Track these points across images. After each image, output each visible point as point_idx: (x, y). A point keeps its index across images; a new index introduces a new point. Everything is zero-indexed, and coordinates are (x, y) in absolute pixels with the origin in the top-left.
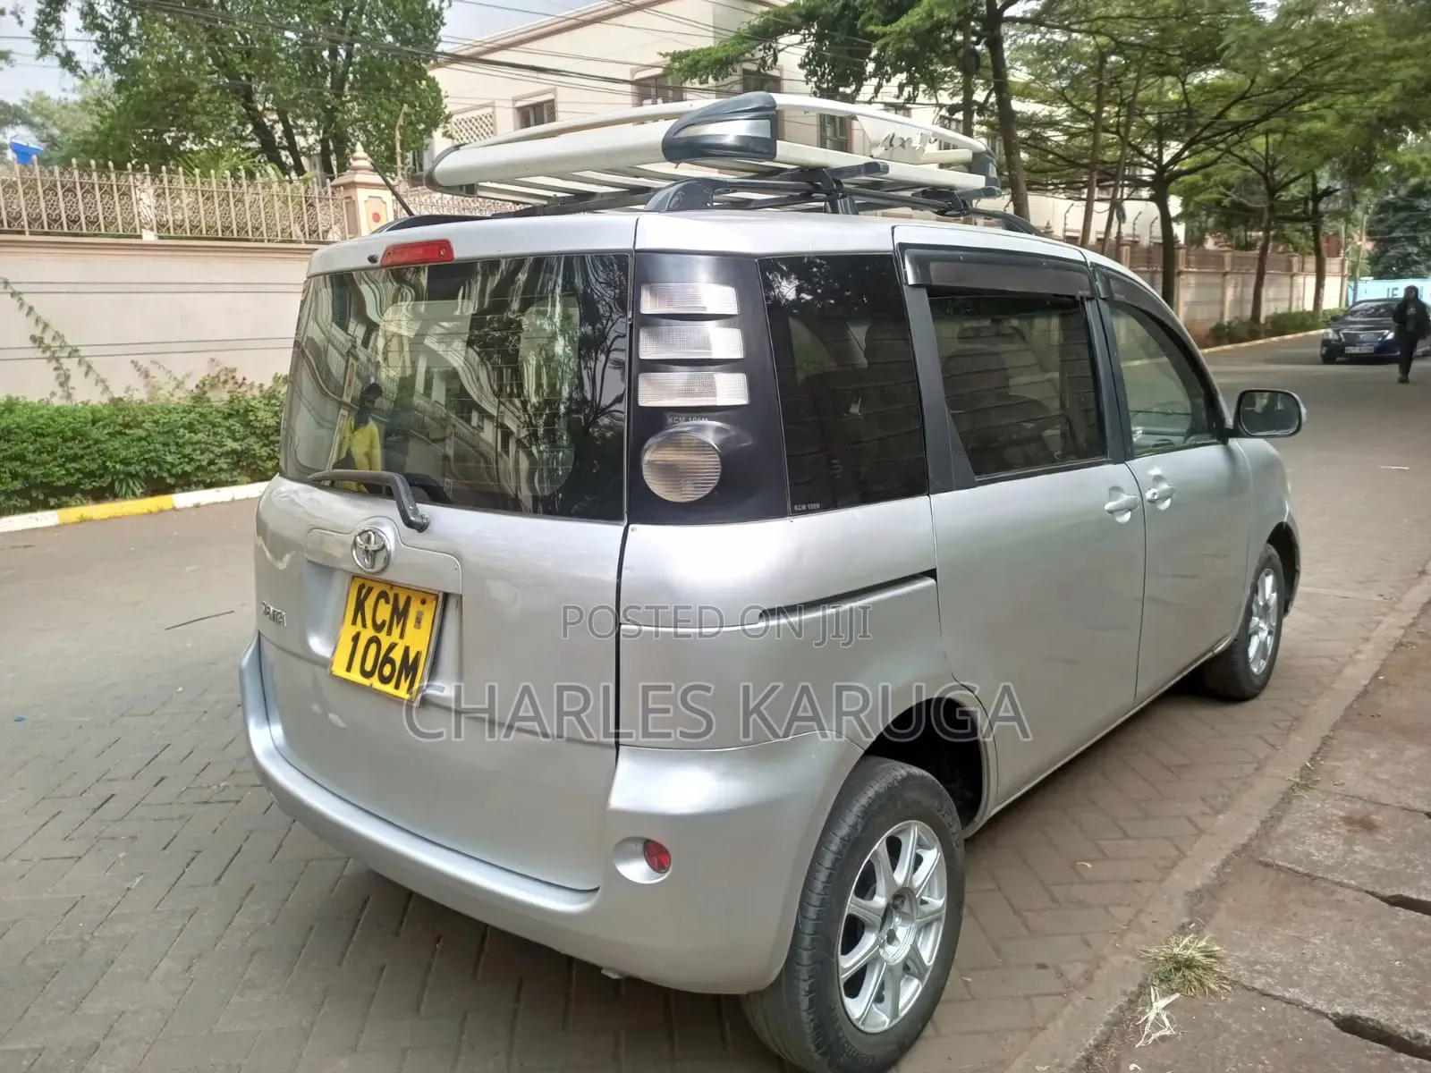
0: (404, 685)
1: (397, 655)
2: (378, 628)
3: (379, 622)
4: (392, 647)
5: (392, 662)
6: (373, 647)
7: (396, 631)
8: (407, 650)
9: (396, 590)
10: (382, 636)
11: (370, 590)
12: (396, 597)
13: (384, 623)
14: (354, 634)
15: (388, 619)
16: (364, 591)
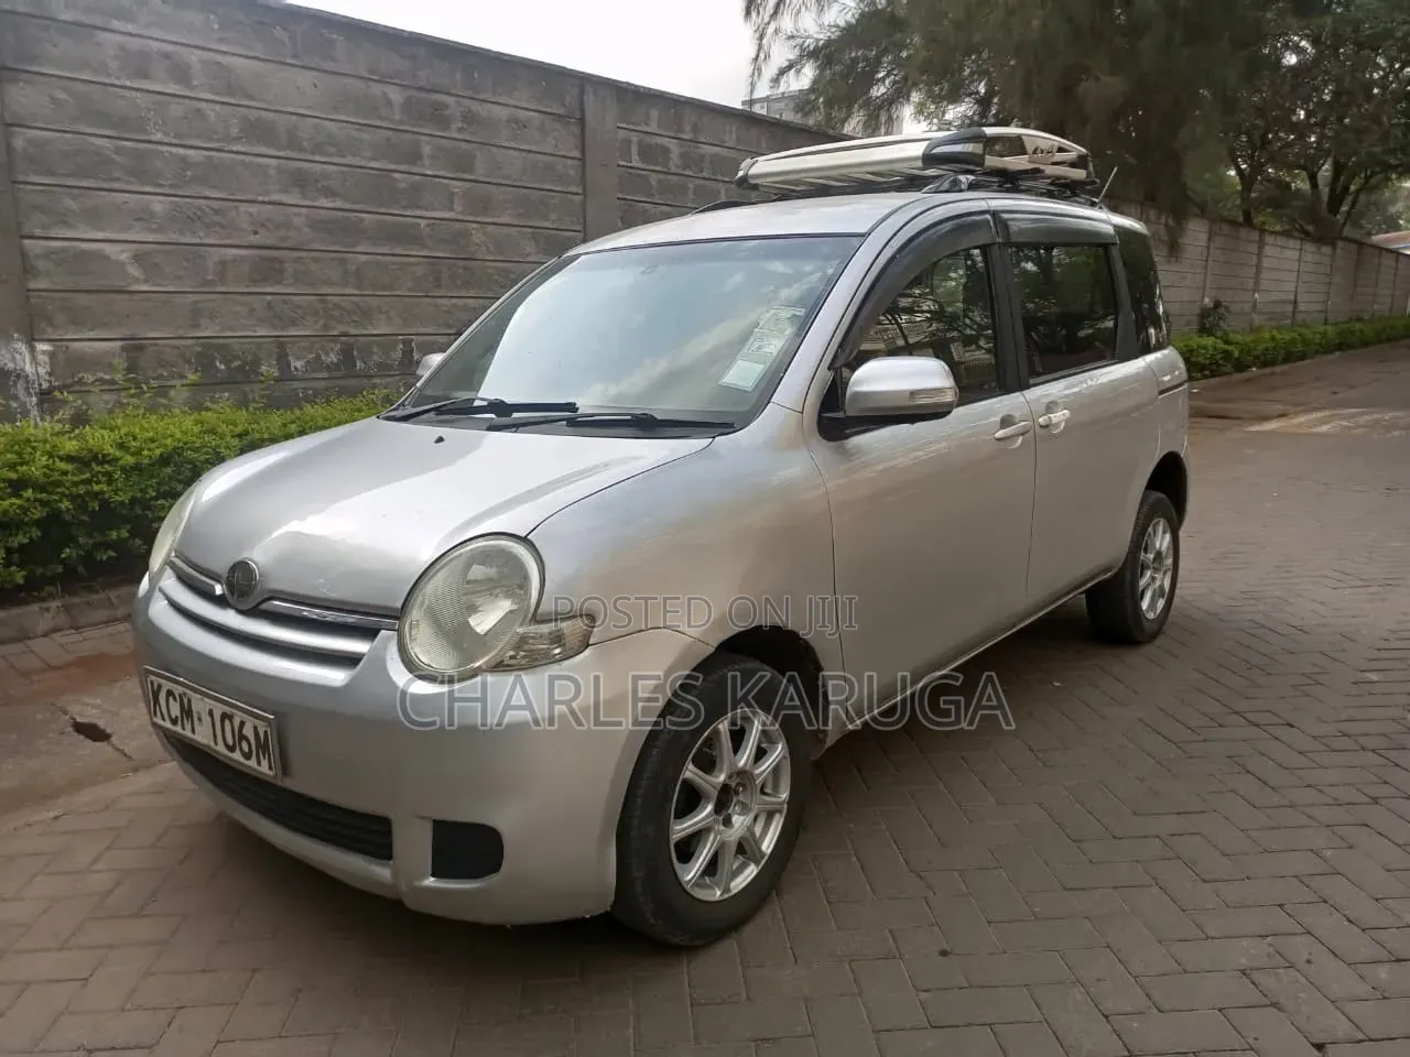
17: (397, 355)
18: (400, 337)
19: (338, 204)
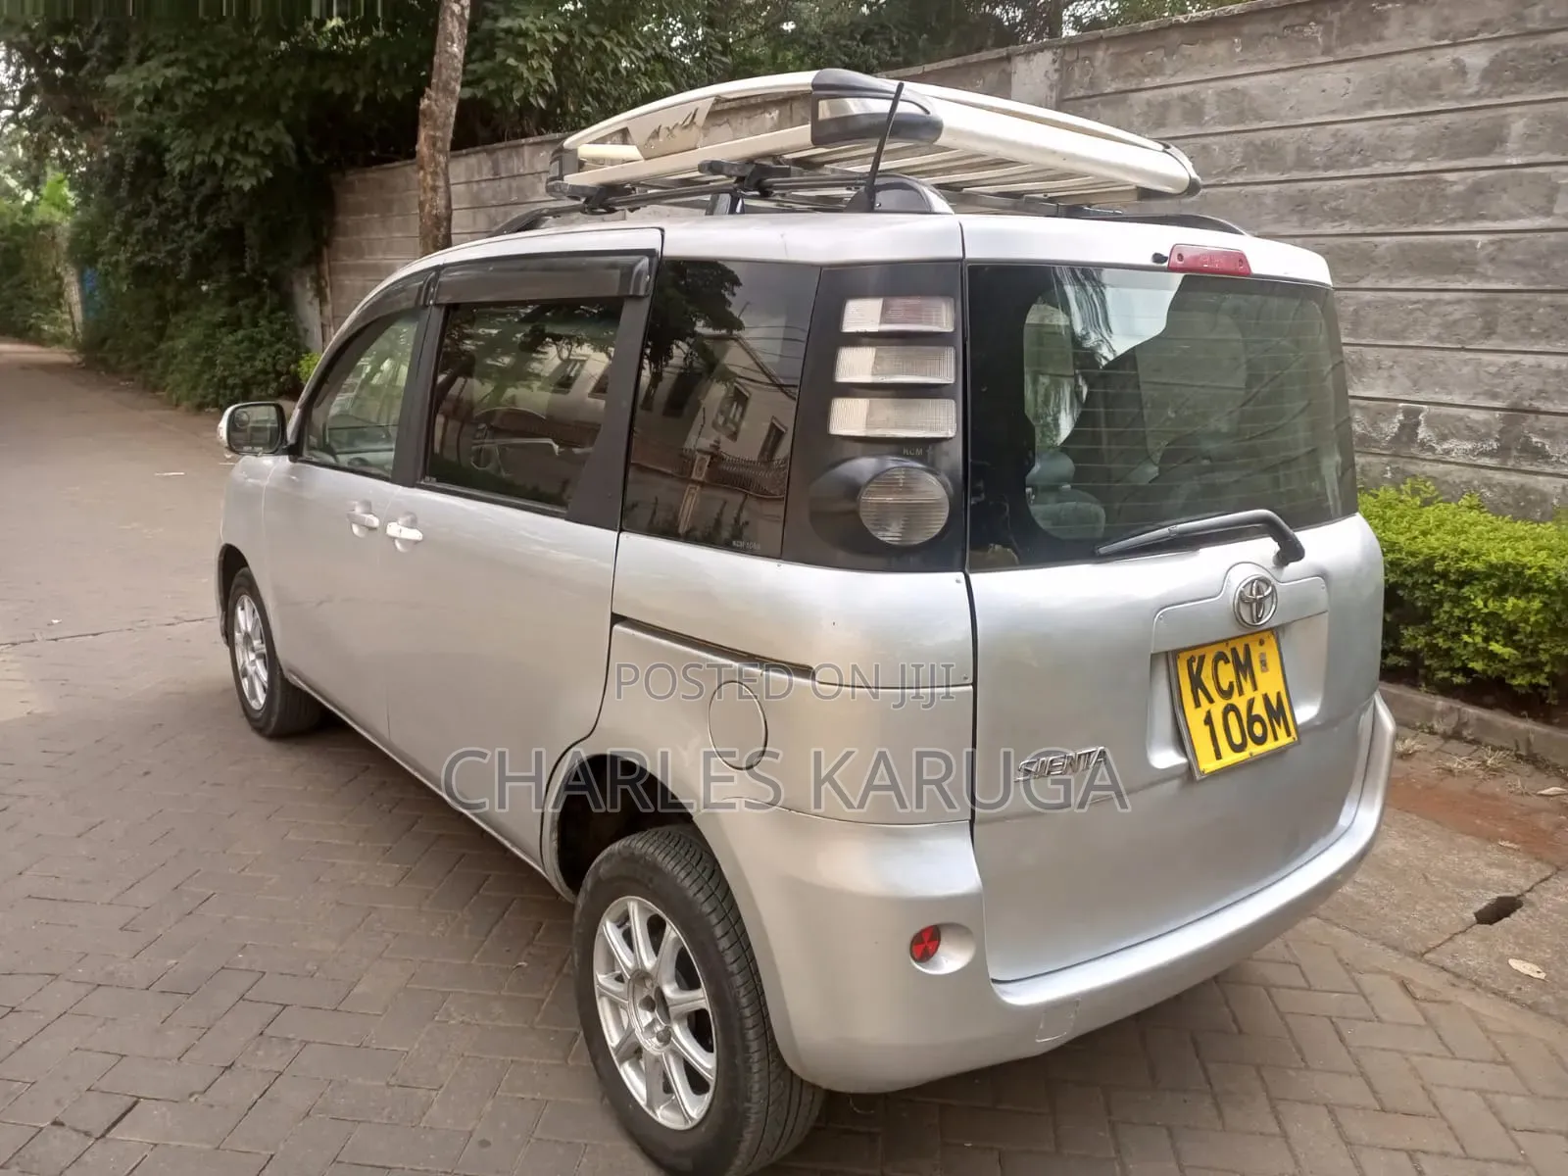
0: (1281, 732)
1: (1259, 709)
2: (1226, 694)
3: (1225, 686)
4: (1251, 704)
5: (1258, 718)
6: (1232, 716)
7: (1247, 686)
8: (1266, 698)
9: (1232, 644)
10: (1236, 700)
11: (1202, 659)
12: (1234, 651)
13: (1231, 685)
14: (1203, 716)
15: (1233, 679)
16: (1195, 666)
17: (1392, 427)
18: (1401, 405)
19: (1347, 228)
